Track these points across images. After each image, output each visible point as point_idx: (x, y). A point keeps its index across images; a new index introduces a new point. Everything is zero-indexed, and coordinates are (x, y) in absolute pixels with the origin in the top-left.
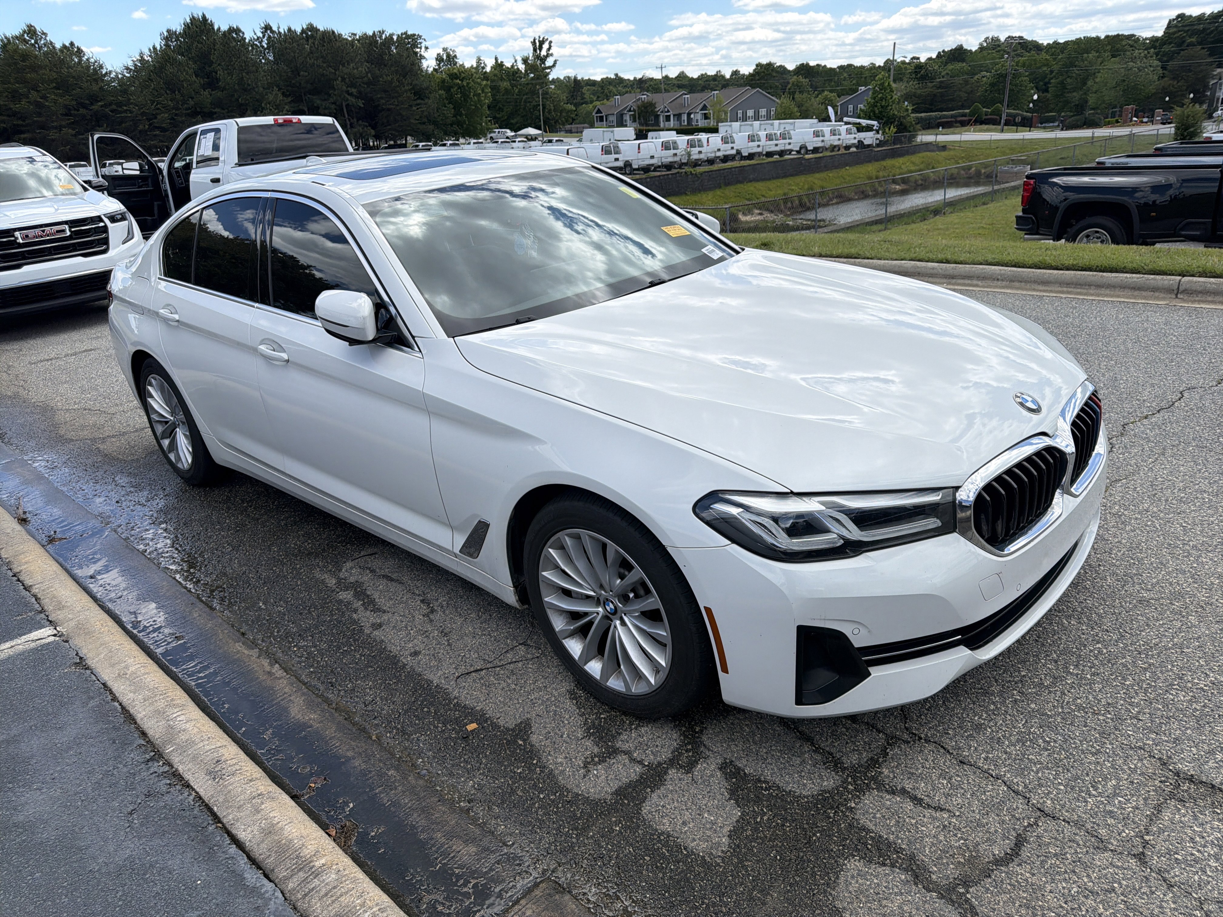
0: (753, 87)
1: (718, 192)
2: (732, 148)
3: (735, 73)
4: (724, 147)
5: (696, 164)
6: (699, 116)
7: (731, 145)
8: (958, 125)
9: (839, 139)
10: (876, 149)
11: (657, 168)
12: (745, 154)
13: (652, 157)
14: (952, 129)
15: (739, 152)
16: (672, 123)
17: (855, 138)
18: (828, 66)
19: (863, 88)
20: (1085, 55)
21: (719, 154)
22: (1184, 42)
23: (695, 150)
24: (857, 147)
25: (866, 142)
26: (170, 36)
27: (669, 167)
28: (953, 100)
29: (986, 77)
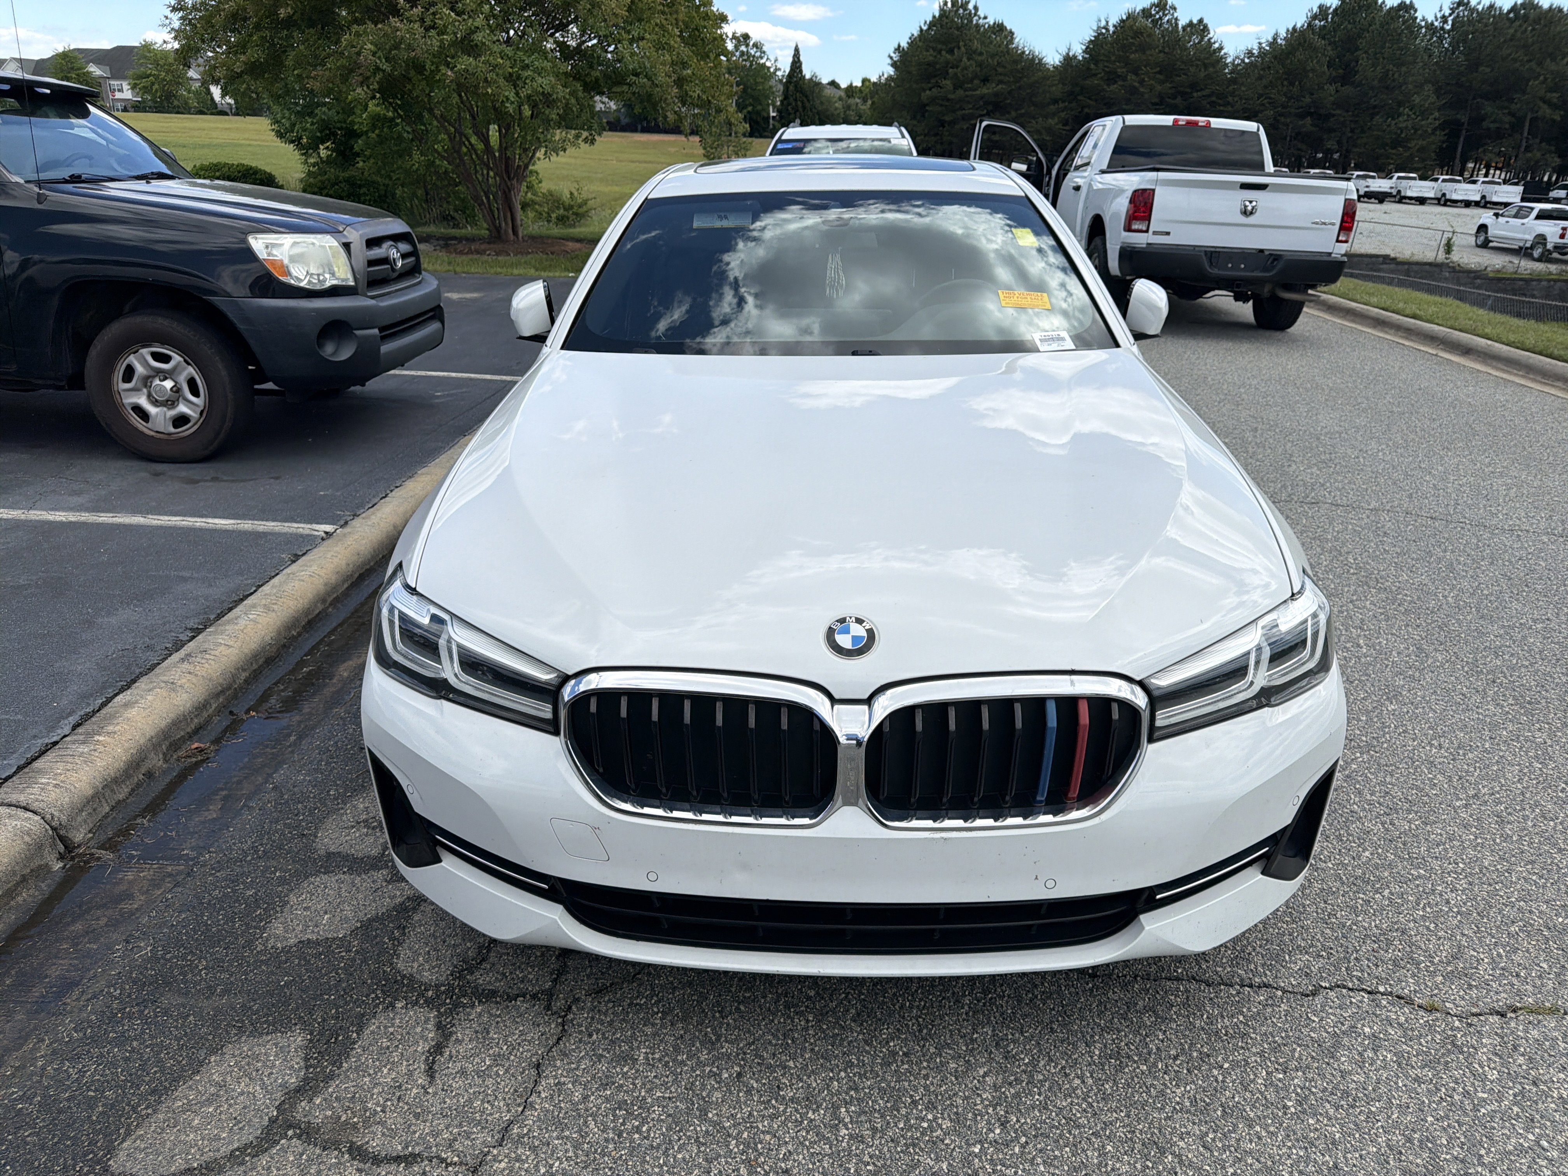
26: (1323, 10)
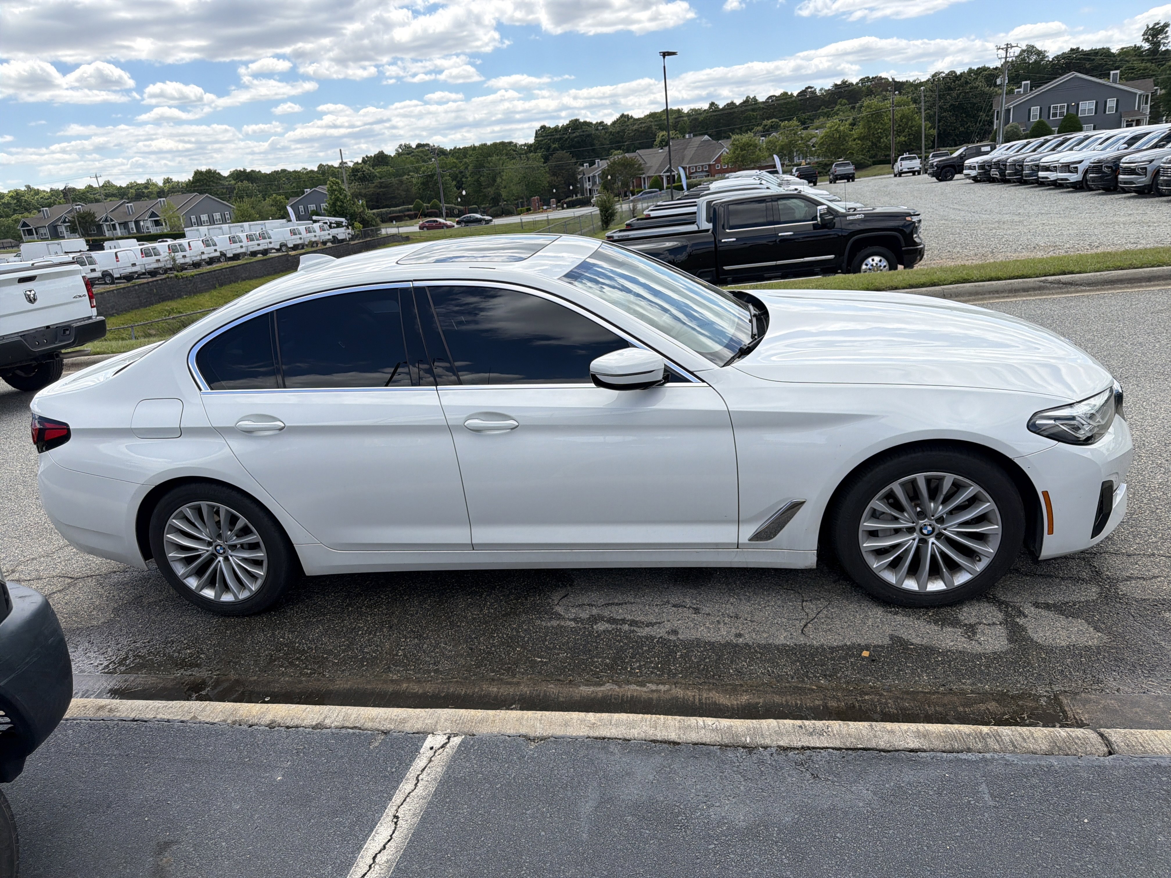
0: (201, 193)
1: (215, 293)
2: (216, 250)
3: (167, 181)
4: (207, 250)
5: (183, 267)
6: (149, 224)
7: (213, 248)
8: (406, 218)
9: (315, 236)
10: (352, 243)
11: (140, 275)
12: (230, 255)
13: (134, 265)
14: (403, 222)
15: (223, 254)
16: (119, 232)
17: (329, 234)
18: (263, 172)
19: (308, 190)
20: (489, 158)
21: (204, 257)
22: (550, 147)
23: (179, 255)
24: (332, 242)
25: (340, 237)
27: (153, 273)
28: (394, 198)
29: (415, 178)
